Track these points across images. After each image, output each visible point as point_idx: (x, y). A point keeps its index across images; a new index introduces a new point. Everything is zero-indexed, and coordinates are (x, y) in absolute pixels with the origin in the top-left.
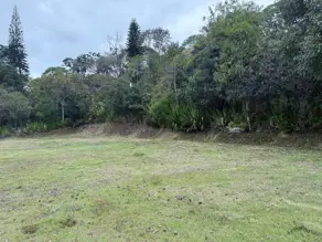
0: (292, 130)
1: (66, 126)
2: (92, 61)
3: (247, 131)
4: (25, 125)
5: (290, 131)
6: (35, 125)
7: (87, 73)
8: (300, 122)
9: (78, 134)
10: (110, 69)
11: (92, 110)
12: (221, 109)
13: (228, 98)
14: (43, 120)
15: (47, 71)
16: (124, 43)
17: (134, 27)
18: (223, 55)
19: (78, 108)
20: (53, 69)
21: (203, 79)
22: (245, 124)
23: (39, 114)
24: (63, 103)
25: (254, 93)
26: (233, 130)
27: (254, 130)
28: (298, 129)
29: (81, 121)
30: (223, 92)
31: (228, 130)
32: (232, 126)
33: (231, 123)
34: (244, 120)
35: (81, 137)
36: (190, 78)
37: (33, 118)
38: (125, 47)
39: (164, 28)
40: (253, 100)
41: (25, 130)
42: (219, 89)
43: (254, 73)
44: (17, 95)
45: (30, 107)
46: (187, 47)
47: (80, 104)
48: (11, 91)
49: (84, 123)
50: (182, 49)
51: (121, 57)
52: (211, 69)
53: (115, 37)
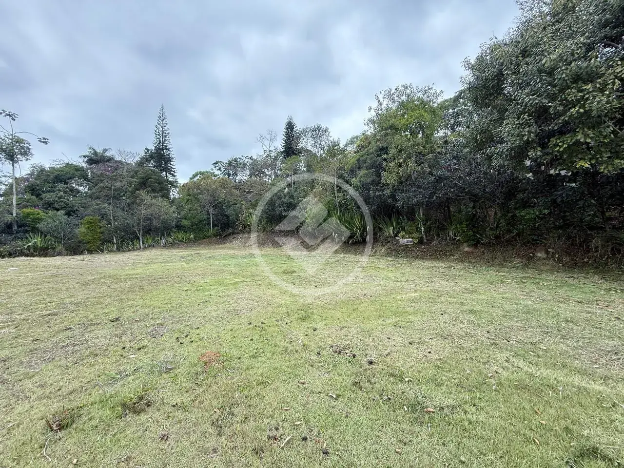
0: (478, 242)
1: (215, 236)
2: (244, 164)
3: (421, 242)
4: (169, 235)
5: (476, 244)
6: (181, 235)
7: (238, 178)
8: (489, 232)
9: (227, 245)
10: (263, 173)
11: (242, 217)
12: (390, 218)
13: (399, 204)
14: (190, 229)
15: (194, 176)
16: (279, 144)
17: (290, 126)
18: (392, 151)
19: (228, 217)
20: (201, 173)
21: (369, 180)
22: (418, 235)
23: (185, 222)
24: (211, 211)
25: (431, 197)
26: (405, 241)
27: (430, 241)
28: (485, 241)
29: (231, 230)
30: (393, 196)
31: (398, 242)
32: (403, 237)
33: (402, 233)
34: (418, 230)
35: (230, 248)
36: (354, 180)
37: (179, 227)
38: (281, 149)
39: (324, 126)
40: (429, 205)
41: (170, 240)
42: (388, 192)
43: (431, 173)
44: (160, 202)
45: (175, 215)
46: (349, 148)
47: (229, 212)
48: (155, 197)
49: (233, 233)
50: (344, 150)
51: (276, 159)
52: (378, 169)
53: (268, 137)
